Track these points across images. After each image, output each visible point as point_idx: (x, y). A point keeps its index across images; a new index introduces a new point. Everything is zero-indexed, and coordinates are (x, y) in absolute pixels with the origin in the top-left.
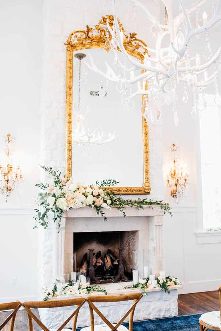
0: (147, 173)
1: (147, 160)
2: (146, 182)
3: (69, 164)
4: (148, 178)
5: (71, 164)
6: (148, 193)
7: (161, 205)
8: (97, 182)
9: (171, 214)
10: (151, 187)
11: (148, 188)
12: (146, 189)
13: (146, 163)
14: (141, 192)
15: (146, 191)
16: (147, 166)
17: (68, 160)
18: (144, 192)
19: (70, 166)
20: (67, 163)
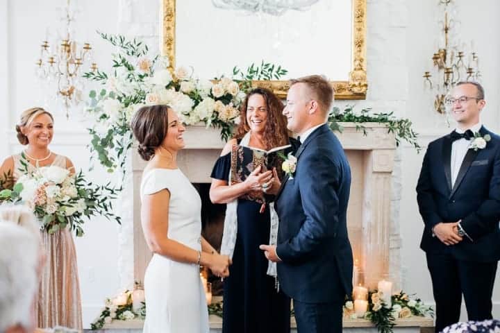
0: (360, 46)
1: (361, 16)
2: (355, 69)
3: (169, 28)
4: (361, 60)
5: (173, 28)
6: (361, 96)
7: (388, 123)
8: (236, 70)
9: (416, 146)
10: (369, 81)
11: (360, 84)
12: (354, 86)
13: (357, 24)
14: (343, 93)
15: (356, 90)
16: (360, 30)
17: (164, 20)
18: (351, 93)
19: (171, 31)
20: (164, 24)
